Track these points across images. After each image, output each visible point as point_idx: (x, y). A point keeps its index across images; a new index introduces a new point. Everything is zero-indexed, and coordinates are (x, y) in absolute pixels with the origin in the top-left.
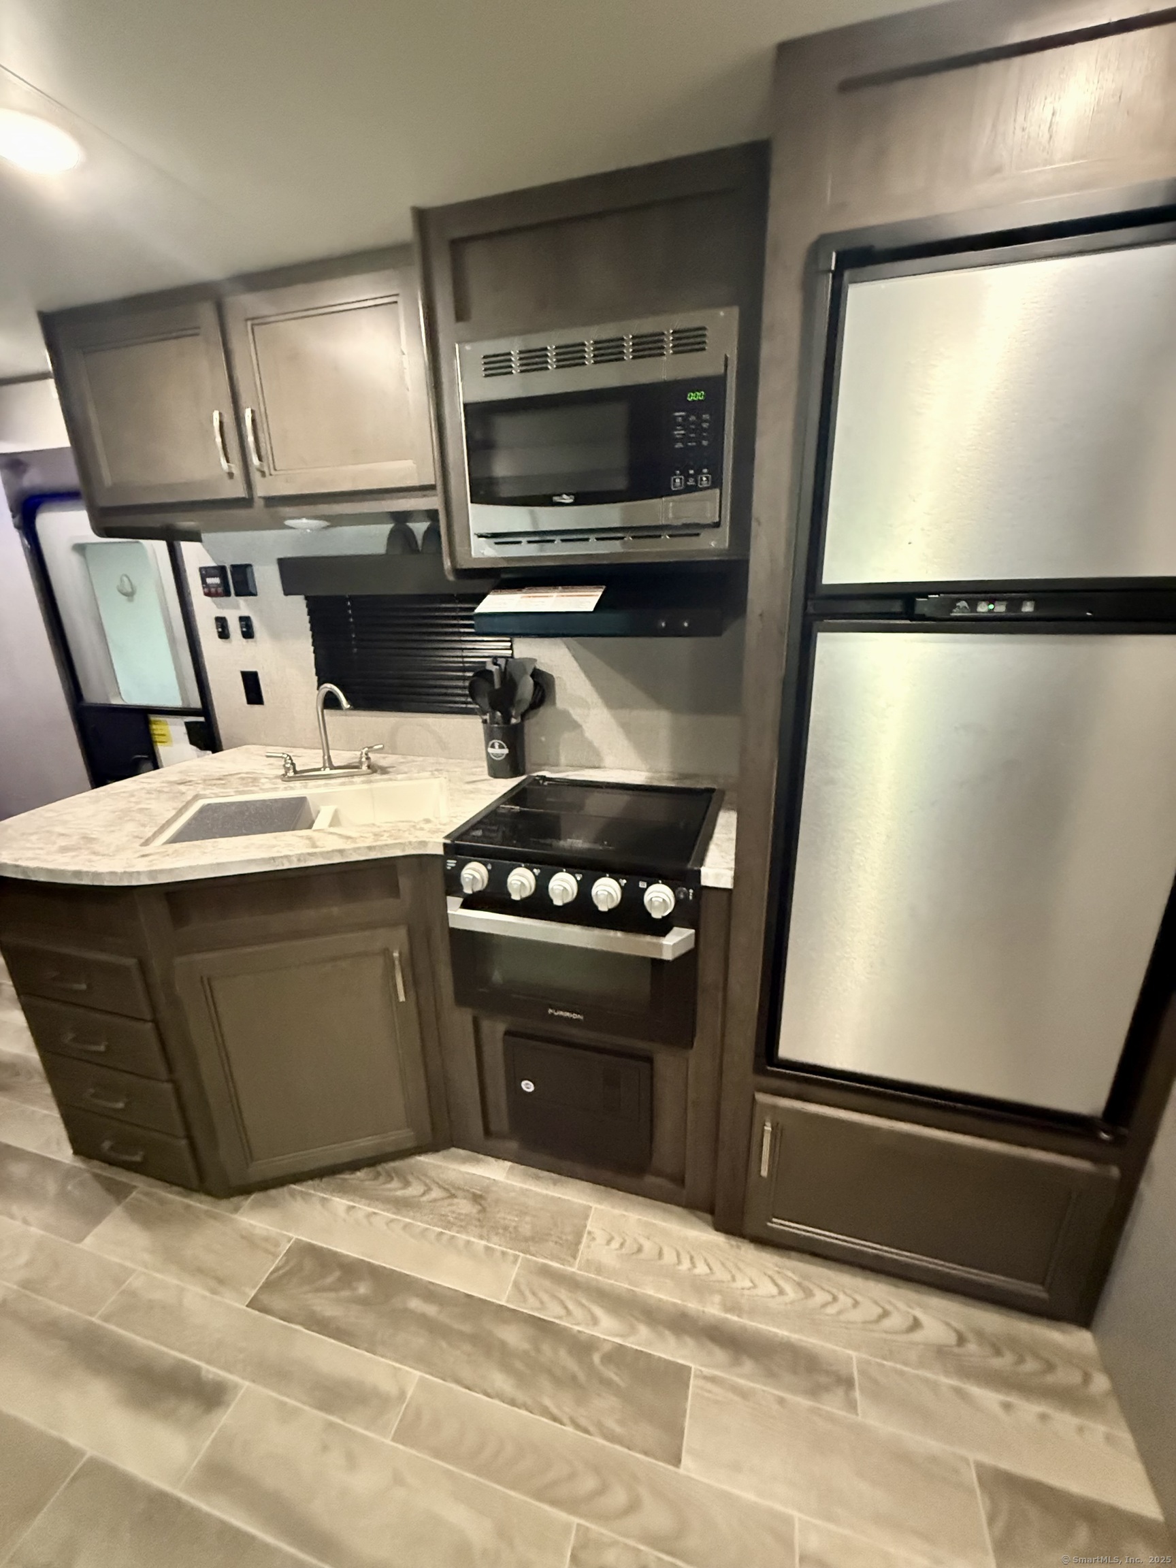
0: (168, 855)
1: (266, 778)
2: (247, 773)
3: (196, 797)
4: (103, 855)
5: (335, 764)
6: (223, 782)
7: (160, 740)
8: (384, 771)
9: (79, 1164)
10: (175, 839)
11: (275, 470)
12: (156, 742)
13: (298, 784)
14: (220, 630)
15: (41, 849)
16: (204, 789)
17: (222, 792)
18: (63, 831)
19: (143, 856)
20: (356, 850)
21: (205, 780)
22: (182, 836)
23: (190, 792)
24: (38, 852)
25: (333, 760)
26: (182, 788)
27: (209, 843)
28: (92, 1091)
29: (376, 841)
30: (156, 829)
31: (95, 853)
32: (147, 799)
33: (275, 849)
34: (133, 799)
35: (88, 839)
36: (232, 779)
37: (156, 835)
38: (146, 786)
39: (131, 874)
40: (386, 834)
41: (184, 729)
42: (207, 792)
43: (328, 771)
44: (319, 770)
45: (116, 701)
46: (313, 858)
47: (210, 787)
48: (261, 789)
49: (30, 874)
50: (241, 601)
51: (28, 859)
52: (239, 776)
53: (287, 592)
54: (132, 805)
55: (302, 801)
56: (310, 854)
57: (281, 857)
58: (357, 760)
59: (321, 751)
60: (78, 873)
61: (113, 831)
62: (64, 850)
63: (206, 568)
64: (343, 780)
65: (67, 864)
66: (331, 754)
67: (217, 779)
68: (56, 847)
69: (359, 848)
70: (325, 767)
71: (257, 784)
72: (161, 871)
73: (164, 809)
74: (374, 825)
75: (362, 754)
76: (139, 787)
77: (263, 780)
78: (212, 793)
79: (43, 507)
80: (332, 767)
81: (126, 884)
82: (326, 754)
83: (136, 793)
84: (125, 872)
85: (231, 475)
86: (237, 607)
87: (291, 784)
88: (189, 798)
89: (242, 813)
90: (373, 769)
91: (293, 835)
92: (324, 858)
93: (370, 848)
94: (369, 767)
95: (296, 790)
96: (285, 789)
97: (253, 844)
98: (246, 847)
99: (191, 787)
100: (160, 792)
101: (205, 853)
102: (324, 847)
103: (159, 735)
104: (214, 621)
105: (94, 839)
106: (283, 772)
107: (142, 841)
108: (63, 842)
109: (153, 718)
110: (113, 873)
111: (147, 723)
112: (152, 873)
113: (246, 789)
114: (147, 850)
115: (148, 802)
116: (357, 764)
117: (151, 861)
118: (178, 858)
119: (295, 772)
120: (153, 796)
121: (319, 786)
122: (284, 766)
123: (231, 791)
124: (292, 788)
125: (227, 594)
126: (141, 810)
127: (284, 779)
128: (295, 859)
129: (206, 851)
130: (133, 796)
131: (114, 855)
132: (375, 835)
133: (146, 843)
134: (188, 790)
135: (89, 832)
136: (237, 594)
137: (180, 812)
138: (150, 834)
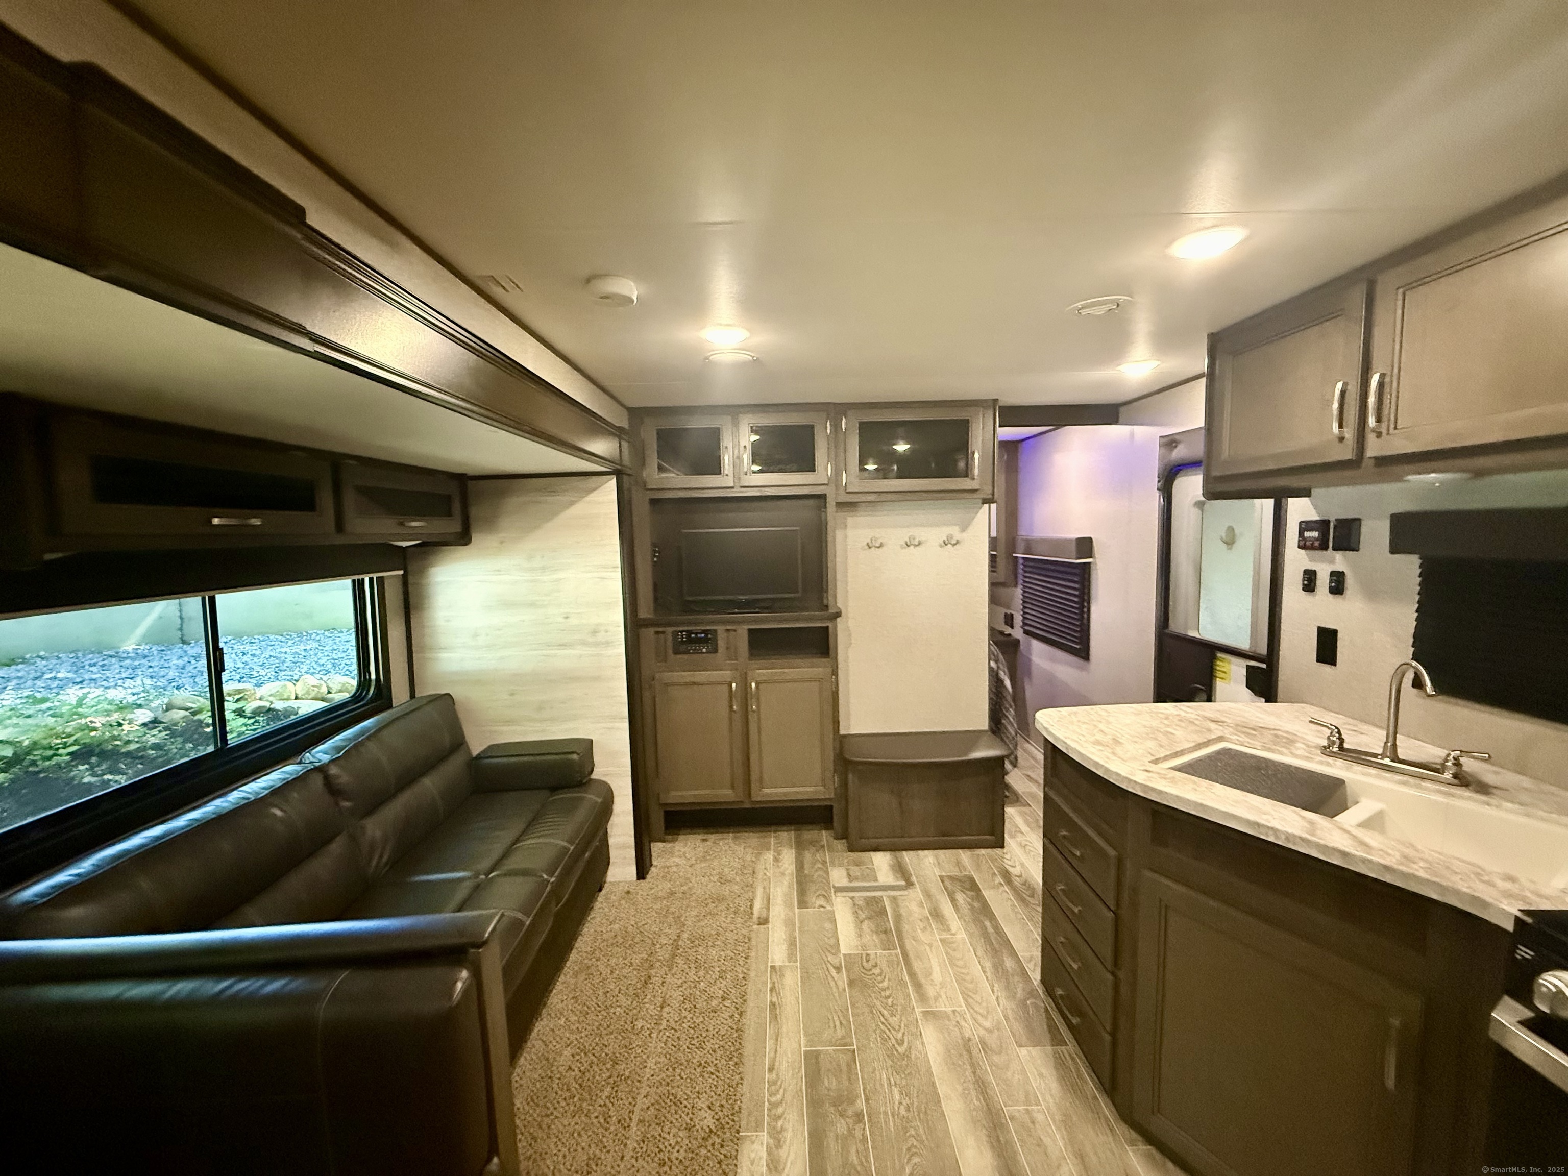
0: (1165, 779)
1: (1304, 743)
2: (1287, 732)
3: (1221, 739)
4: (1119, 758)
5: (1401, 757)
6: (1254, 732)
7: (1220, 676)
8: (1483, 788)
9: (1041, 991)
10: (1179, 769)
11: (1395, 428)
12: (1216, 677)
13: (1339, 762)
14: (1306, 582)
15: (1084, 736)
16: (1233, 734)
17: (1248, 743)
18: (1104, 729)
19: (1147, 771)
20: (1364, 861)
21: (1237, 725)
22: (1190, 769)
23: (1217, 731)
24: (1081, 737)
25: (1399, 750)
26: (1213, 726)
27: (1205, 783)
28: (1062, 939)
29: (1402, 864)
30: (1168, 753)
31: (1114, 754)
32: (1177, 725)
33: (1265, 817)
34: (1166, 722)
35: (1116, 741)
36: (1265, 732)
37: (1166, 758)
38: (1183, 714)
39: (1130, 781)
40: (1422, 864)
41: (1244, 672)
42: (1235, 737)
43: (1387, 761)
44: (1375, 756)
45: (1193, 634)
46: (1303, 844)
47: (1239, 734)
48: (1291, 753)
49: (1070, 751)
50: (1339, 556)
51: (1073, 740)
52: (1275, 732)
53: (1395, 549)
54: (1162, 726)
55: (1338, 784)
56: (1303, 839)
57: (1268, 827)
58: (1439, 761)
59: (1385, 733)
60: (1096, 764)
61: (1136, 742)
62: (1098, 743)
63: (1306, 522)
64: (1406, 778)
65: (1093, 753)
66: (1398, 743)
67: (1251, 728)
68: (1092, 739)
69: (1370, 861)
70: (1383, 756)
71: (1288, 746)
72: (1153, 789)
73: (1184, 738)
74: (1413, 846)
75: (1449, 755)
76: (1176, 713)
77: (1299, 745)
78: (1238, 740)
79: (1182, 473)
80: (1395, 759)
81: (1125, 787)
82: (1391, 739)
83: (1171, 717)
84: (1126, 778)
85: (1341, 439)
86: (1332, 562)
87: (1330, 760)
88: (1213, 737)
89: (1258, 769)
90: (1462, 780)
91: (1295, 812)
92: (1319, 851)
93: (1387, 868)
94: (1455, 776)
95: (1336, 768)
96: (1321, 763)
97: (1246, 801)
98: (1237, 802)
99: (1221, 728)
100: (1193, 723)
101: (1196, 790)
102: (1324, 840)
103: (1219, 671)
104: (1302, 573)
105: (1120, 743)
106: (1325, 743)
107: (1153, 758)
108: (1099, 737)
109: (1219, 655)
110: (1118, 774)
111: (1214, 658)
112: (1145, 787)
113: (1274, 747)
114: (1153, 767)
115: (1177, 728)
116: (1439, 767)
117: (1149, 777)
118: (1170, 784)
119: (1341, 748)
120: (1183, 724)
121: (1369, 775)
122: (1328, 738)
123: (1258, 744)
124: (1328, 764)
125: (1324, 546)
126: (1166, 733)
127: (1324, 752)
128: (1283, 837)
129: (1198, 788)
130: (1167, 718)
131: (1126, 761)
132: (1406, 857)
133: (1156, 761)
134: (1217, 729)
135: (1120, 736)
136: (1334, 549)
137: (1199, 746)
138: (1162, 755)
